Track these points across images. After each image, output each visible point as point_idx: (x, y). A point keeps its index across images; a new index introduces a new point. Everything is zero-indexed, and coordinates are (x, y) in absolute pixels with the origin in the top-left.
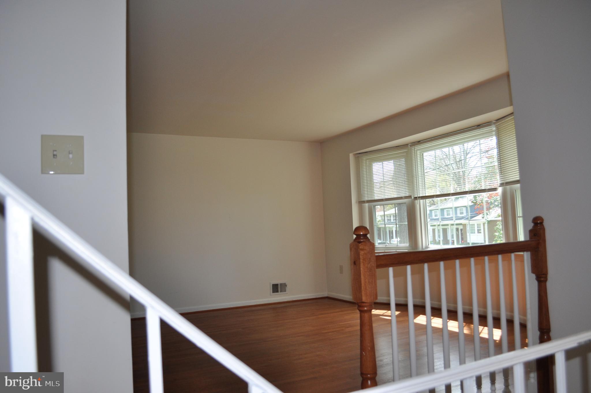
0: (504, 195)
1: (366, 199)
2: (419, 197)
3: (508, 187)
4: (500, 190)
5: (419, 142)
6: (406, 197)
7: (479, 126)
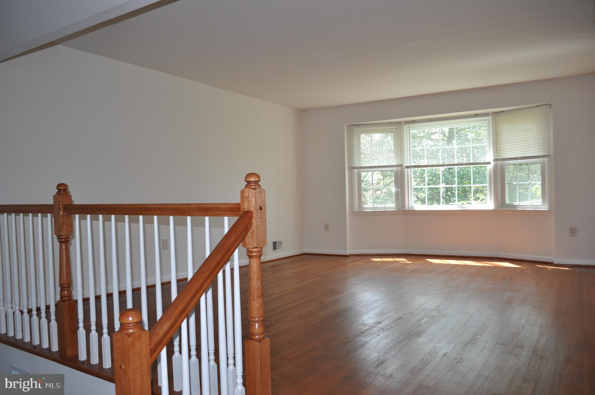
0: (495, 168)
1: (356, 166)
2: (411, 166)
3: (499, 162)
4: (492, 163)
5: (413, 122)
6: (397, 166)
7: (476, 115)
